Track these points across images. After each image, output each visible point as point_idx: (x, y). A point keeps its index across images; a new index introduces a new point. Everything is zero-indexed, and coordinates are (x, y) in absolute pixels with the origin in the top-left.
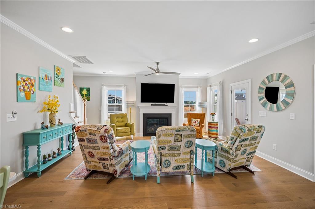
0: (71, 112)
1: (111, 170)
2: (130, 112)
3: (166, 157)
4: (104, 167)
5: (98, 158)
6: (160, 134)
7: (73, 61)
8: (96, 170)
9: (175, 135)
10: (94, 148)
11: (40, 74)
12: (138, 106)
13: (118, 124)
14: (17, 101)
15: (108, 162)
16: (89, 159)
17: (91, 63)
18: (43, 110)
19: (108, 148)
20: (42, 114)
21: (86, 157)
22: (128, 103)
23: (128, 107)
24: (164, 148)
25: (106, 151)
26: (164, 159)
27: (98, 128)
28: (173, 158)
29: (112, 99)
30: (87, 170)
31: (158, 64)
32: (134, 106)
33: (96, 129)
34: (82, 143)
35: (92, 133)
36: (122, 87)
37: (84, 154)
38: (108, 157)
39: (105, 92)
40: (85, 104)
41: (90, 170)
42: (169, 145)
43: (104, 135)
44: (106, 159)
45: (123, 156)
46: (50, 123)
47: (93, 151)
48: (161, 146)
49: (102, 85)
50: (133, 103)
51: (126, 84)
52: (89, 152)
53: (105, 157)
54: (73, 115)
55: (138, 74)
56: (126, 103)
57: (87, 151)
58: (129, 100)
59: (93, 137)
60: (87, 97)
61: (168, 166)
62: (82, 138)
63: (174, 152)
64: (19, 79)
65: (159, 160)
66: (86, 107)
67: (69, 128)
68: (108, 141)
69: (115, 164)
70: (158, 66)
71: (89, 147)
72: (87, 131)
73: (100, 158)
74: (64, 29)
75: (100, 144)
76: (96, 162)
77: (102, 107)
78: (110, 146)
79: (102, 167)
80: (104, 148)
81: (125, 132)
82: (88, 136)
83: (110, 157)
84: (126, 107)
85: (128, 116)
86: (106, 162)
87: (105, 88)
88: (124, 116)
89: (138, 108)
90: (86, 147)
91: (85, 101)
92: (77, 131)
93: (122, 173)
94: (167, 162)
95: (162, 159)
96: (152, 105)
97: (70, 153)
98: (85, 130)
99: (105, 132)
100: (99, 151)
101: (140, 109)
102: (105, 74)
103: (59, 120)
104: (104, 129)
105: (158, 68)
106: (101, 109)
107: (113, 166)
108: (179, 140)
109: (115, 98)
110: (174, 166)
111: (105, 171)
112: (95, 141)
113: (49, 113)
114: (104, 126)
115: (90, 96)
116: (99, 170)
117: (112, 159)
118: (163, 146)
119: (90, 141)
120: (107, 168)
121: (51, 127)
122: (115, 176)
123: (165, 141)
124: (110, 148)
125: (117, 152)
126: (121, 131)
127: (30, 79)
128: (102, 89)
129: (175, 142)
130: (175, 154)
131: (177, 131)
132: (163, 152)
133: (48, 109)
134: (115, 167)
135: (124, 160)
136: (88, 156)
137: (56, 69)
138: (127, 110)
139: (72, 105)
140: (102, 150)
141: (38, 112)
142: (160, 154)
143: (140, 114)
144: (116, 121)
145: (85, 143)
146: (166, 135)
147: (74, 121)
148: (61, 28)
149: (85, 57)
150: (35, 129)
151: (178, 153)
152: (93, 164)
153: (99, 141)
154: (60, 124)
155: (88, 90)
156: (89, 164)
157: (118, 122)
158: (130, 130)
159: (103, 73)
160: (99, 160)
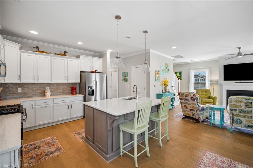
0: (172, 87)
1: (197, 117)
2: (214, 88)
3: (237, 116)
4: (193, 115)
5: (189, 109)
6: (231, 100)
7: (173, 58)
8: (188, 116)
9: (245, 102)
10: (187, 103)
11: (161, 69)
12: (221, 84)
13: (202, 96)
14: (155, 81)
15: (195, 112)
16: (185, 109)
17: (183, 57)
18: (162, 85)
19: (195, 104)
20: (162, 86)
21: (183, 108)
22: (211, 81)
23: (211, 84)
24: (235, 110)
25: (194, 106)
26: (235, 118)
27: (190, 93)
28: (245, 118)
29: (198, 78)
30: (184, 115)
31: (239, 48)
32: (217, 83)
33: (189, 94)
34: (181, 101)
35: (187, 96)
36: (206, 69)
37: (182, 106)
38: (195, 110)
39: (192, 73)
40: (179, 82)
41: (185, 115)
42: (239, 108)
43: (193, 97)
44: (194, 111)
45: (205, 112)
46: (165, 91)
47: (187, 105)
48: (232, 108)
49: (190, 69)
50: (216, 81)
51: (210, 67)
52: (185, 105)
53: (193, 109)
54: (173, 88)
55: (221, 58)
56: (210, 81)
57: (183, 105)
58: (212, 79)
59: (187, 98)
60: (180, 78)
61: (240, 124)
62: (181, 98)
63: (245, 114)
64: (156, 72)
65: (231, 118)
66: (180, 84)
67: (172, 94)
68: (195, 100)
69: (199, 114)
70: (240, 50)
71: (185, 103)
72: (184, 94)
73: (191, 109)
74: (172, 48)
75: (191, 102)
76: (188, 111)
77: (190, 84)
78: (196, 103)
79: (192, 115)
80: (193, 104)
81: (209, 102)
82: (185, 97)
83: (196, 110)
84: (209, 84)
85: (212, 92)
86: (194, 112)
87: (192, 71)
88: (208, 91)
89: (221, 85)
90: (183, 103)
91: (179, 80)
92: (179, 95)
93: (204, 121)
94: (238, 120)
95: (234, 117)
96: (236, 83)
97: (173, 108)
98: (183, 94)
99: (193, 95)
100: (190, 105)
101: (223, 86)
102: (192, 61)
103: (168, 90)
104: (193, 94)
105: (240, 52)
106: (189, 85)
107: (198, 115)
108: (250, 106)
109: (200, 77)
110: (245, 124)
111: (193, 117)
112: (188, 100)
113: (164, 86)
114: (193, 93)
115: (181, 76)
116: (190, 116)
117: (198, 111)
118: (234, 108)
119: (185, 100)
120: (194, 115)
121: (165, 93)
122: (199, 121)
123: (236, 106)
124: (196, 105)
125: (200, 108)
126: (205, 101)
127: (158, 71)
128: (190, 72)
129: (245, 107)
130: (247, 116)
131: (246, 100)
132: (234, 112)
133: (164, 84)
134: (199, 115)
135: (205, 114)
136: (184, 108)
137: (166, 65)
138: (211, 87)
139: (173, 82)
140: (192, 105)
141: (161, 86)
142: (232, 114)
143: (223, 90)
144: (201, 94)
145: (183, 101)
146: (236, 102)
147: (174, 91)
148: (171, 48)
149: (180, 56)
150: (160, 93)
151: (249, 116)
152: (186, 112)
153: (190, 100)
154: (169, 92)
155: (180, 73)
156: (185, 112)
157: (202, 95)
158: (213, 101)
159: (190, 61)
160: (190, 110)
